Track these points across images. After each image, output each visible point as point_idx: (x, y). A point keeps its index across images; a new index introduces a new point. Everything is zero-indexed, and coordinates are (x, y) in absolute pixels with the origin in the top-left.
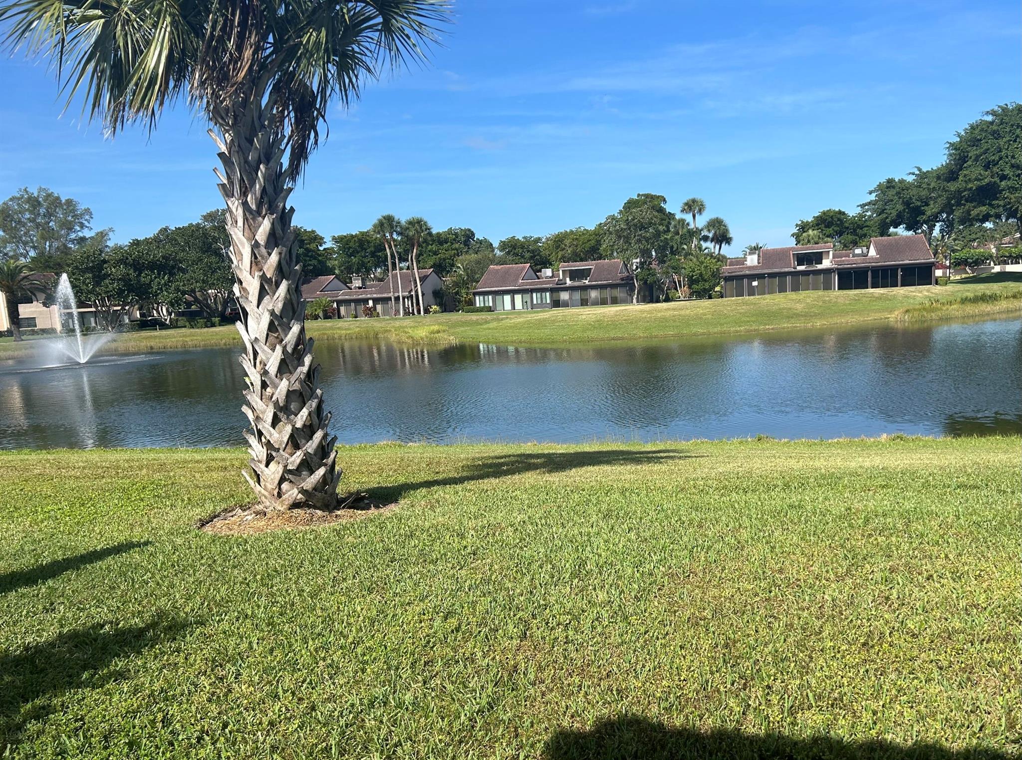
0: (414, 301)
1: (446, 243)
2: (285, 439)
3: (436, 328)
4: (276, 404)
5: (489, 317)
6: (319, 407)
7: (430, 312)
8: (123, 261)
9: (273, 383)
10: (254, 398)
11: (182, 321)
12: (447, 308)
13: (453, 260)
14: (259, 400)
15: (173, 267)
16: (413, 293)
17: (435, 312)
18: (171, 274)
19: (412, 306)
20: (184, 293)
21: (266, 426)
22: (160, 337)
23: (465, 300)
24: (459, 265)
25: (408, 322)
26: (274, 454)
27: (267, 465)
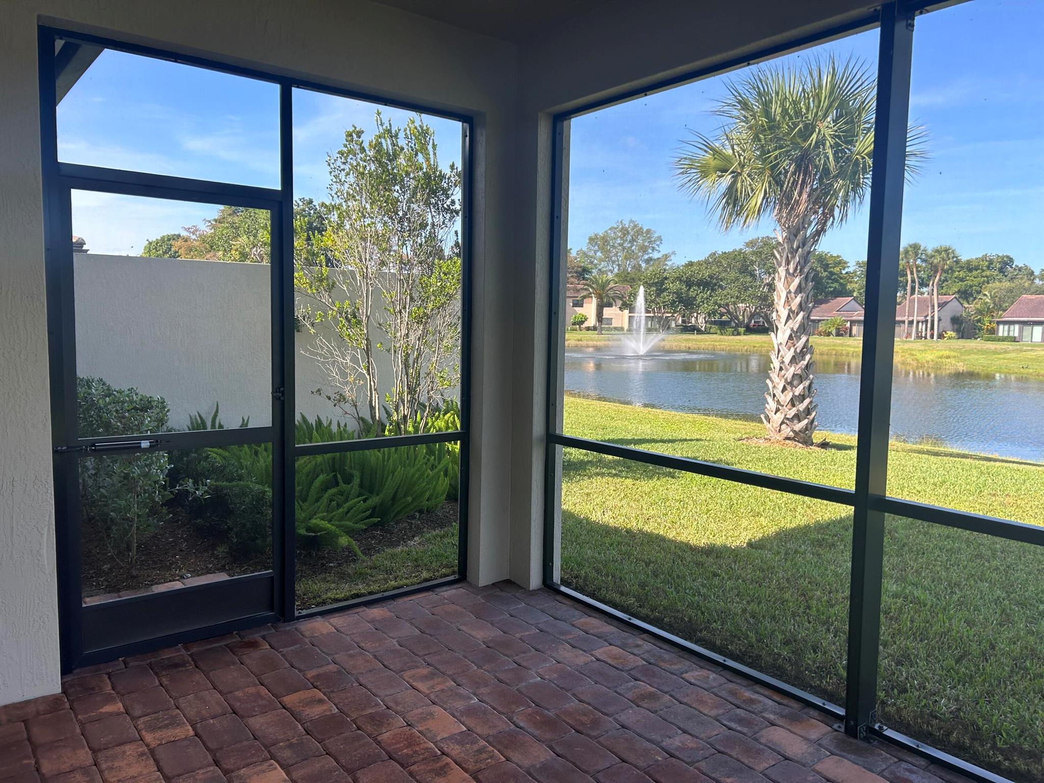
0: (929, 325)
1: (976, 270)
2: (788, 401)
3: (947, 353)
4: (786, 379)
5: (1010, 347)
6: (810, 386)
7: (945, 337)
8: (679, 279)
9: (786, 368)
10: (774, 375)
11: (714, 328)
12: (965, 335)
13: (981, 287)
14: (776, 377)
15: (715, 284)
16: (929, 318)
17: (950, 338)
18: (713, 290)
19: (926, 330)
20: (720, 306)
21: (778, 392)
22: (696, 340)
23: (987, 329)
24: (987, 293)
25: (919, 345)
26: (780, 407)
27: (775, 414)
